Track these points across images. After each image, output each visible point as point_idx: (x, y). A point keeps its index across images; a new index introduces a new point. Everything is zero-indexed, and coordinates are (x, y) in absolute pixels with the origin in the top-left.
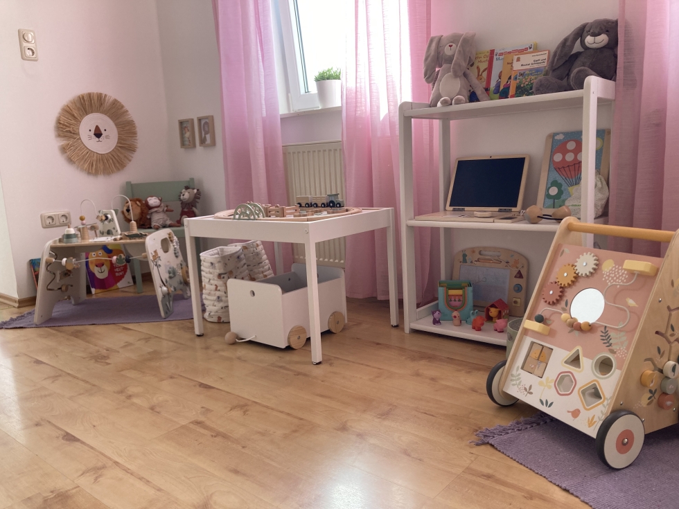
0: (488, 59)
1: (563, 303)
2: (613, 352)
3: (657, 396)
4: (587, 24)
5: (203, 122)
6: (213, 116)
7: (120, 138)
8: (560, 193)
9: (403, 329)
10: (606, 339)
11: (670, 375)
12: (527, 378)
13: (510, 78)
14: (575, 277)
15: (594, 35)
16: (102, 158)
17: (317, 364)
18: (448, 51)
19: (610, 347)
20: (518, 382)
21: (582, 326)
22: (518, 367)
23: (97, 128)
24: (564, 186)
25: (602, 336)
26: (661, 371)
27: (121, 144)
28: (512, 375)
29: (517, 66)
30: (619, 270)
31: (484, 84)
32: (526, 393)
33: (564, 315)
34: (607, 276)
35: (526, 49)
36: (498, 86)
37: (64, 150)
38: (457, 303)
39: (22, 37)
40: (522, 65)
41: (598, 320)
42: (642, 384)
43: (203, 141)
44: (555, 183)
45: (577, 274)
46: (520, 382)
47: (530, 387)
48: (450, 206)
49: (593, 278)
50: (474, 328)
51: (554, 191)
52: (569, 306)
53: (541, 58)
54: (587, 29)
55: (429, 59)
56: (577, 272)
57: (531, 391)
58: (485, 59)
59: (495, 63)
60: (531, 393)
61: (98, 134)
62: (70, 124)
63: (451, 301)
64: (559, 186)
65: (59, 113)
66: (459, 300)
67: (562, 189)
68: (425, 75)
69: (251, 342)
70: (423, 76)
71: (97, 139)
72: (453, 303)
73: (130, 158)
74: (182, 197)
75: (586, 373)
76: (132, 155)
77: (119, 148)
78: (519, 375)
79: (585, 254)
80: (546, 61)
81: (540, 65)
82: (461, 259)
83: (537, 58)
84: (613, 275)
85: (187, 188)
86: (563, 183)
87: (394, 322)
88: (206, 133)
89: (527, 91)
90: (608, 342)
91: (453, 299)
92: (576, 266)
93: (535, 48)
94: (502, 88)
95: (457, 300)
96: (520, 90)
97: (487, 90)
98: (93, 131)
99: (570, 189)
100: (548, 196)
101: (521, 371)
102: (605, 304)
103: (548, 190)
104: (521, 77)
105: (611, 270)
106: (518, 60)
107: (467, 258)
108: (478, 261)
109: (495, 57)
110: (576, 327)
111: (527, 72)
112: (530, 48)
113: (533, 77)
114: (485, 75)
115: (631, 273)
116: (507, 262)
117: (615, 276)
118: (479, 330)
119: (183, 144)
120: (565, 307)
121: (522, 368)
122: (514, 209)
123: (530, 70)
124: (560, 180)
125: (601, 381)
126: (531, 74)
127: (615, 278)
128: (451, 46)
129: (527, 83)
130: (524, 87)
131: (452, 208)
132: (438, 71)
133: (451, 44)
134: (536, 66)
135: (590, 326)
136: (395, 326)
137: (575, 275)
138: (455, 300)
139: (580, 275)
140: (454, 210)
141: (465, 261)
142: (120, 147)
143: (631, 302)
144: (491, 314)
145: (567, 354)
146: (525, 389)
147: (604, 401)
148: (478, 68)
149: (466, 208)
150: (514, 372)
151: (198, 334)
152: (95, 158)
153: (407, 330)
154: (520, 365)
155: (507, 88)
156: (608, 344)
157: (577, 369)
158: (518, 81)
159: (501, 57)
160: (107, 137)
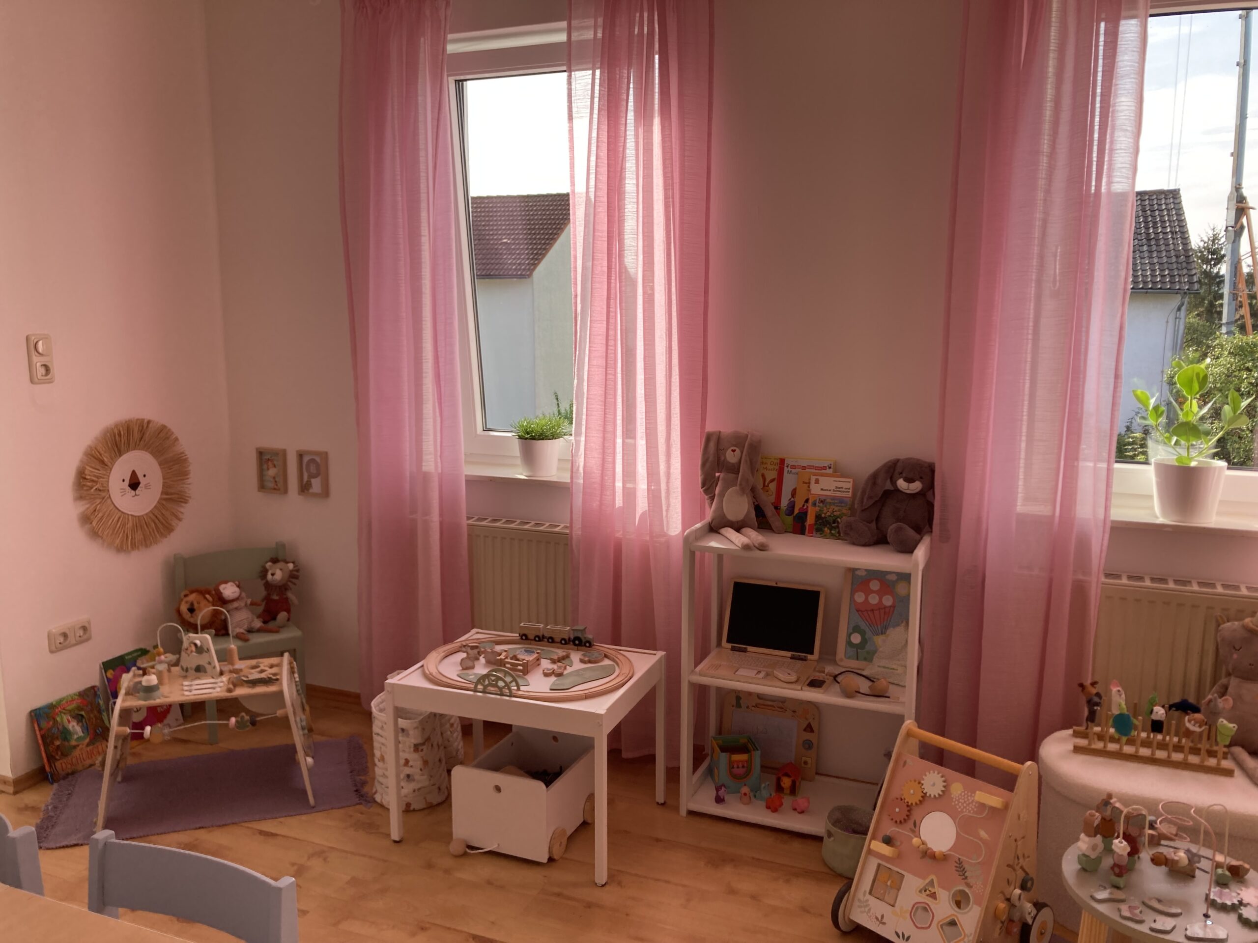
0: (777, 467)
1: (910, 824)
2: (969, 885)
3: (1005, 924)
4: (898, 461)
5: (306, 459)
6: (326, 453)
7: (165, 485)
8: (864, 641)
9: (676, 809)
10: (961, 871)
11: (1017, 903)
12: (878, 907)
13: (807, 501)
14: (922, 797)
15: (909, 480)
16: (140, 523)
17: (603, 886)
18: (731, 457)
19: (966, 881)
20: (867, 909)
21: (937, 854)
22: (865, 892)
23: (134, 474)
24: (869, 634)
25: (956, 867)
26: (1008, 900)
27: (167, 494)
28: (859, 900)
29: (815, 489)
30: (968, 796)
31: (772, 498)
32: (878, 923)
33: (915, 841)
34: (956, 800)
35: (824, 468)
36: (792, 506)
37: (85, 519)
38: (741, 771)
39: (32, 346)
40: (822, 489)
41: (950, 850)
42: (996, 916)
43: (304, 488)
44: (856, 629)
45: (926, 794)
46: (870, 910)
47: (882, 917)
48: (728, 641)
49: (942, 802)
50: (768, 807)
51: (856, 639)
52: (917, 828)
53: (845, 485)
54: (898, 470)
55: (708, 465)
56: (924, 792)
57: (883, 921)
58: (772, 467)
59: (787, 477)
60: (884, 923)
61: (134, 485)
62: (98, 477)
63: (733, 767)
64: (863, 633)
65: (81, 461)
66: (743, 767)
67: (867, 637)
68: (703, 485)
69: (491, 853)
70: (700, 485)
71: (133, 492)
72: (735, 771)
73: (181, 516)
74: (269, 577)
75: (943, 908)
76: (182, 510)
77: (164, 503)
78: (867, 901)
79: (932, 772)
80: (851, 491)
81: (844, 495)
82: (734, 702)
83: (840, 485)
84: (963, 801)
85: (275, 561)
86: (867, 630)
87: (660, 797)
88: (312, 476)
89: (830, 524)
90: (964, 875)
91: (735, 766)
92: (923, 784)
93: (836, 470)
94: (796, 511)
95: (740, 766)
96: (820, 521)
97: (777, 507)
98: (127, 482)
99: (875, 638)
100: (849, 643)
101: (868, 896)
102: (958, 834)
103: (849, 636)
104: (821, 505)
105: (961, 795)
106: (817, 482)
107: (741, 701)
108: (756, 706)
109: (786, 470)
110: (928, 855)
111: (828, 500)
112: (830, 468)
113: (836, 509)
114: (773, 487)
115: (982, 806)
116: (794, 712)
117: (965, 802)
118: (775, 810)
119: (262, 487)
120: (913, 828)
121: (870, 893)
122: (809, 657)
123: (834, 498)
124: (863, 625)
125: (959, 916)
126: (834, 504)
127: (965, 805)
128: (734, 451)
129: (828, 514)
130: (825, 518)
131: (729, 646)
132: (719, 477)
133: (734, 448)
134: (838, 494)
135: (944, 855)
136: (663, 804)
137: (922, 794)
138: (738, 767)
139: (928, 795)
140: (733, 649)
141: (739, 705)
142: (166, 499)
143: (983, 834)
144: (783, 785)
145: (919, 883)
146: (877, 918)
147: (963, 939)
148: (763, 475)
149: (750, 648)
150: (860, 895)
151: (397, 839)
152: (130, 524)
153: (683, 812)
154: (868, 889)
155: (802, 516)
156: (963, 877)
157: (934, 901)
158: (817, 509)
159: (793, 471)
160: (147, 486)
